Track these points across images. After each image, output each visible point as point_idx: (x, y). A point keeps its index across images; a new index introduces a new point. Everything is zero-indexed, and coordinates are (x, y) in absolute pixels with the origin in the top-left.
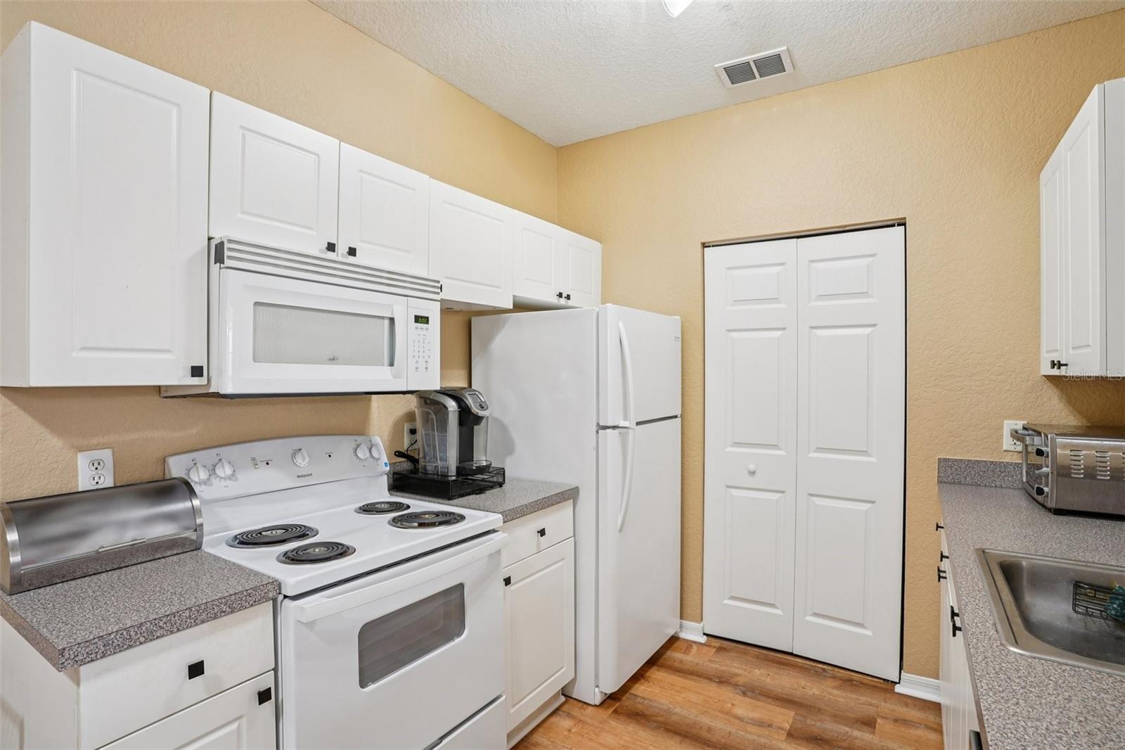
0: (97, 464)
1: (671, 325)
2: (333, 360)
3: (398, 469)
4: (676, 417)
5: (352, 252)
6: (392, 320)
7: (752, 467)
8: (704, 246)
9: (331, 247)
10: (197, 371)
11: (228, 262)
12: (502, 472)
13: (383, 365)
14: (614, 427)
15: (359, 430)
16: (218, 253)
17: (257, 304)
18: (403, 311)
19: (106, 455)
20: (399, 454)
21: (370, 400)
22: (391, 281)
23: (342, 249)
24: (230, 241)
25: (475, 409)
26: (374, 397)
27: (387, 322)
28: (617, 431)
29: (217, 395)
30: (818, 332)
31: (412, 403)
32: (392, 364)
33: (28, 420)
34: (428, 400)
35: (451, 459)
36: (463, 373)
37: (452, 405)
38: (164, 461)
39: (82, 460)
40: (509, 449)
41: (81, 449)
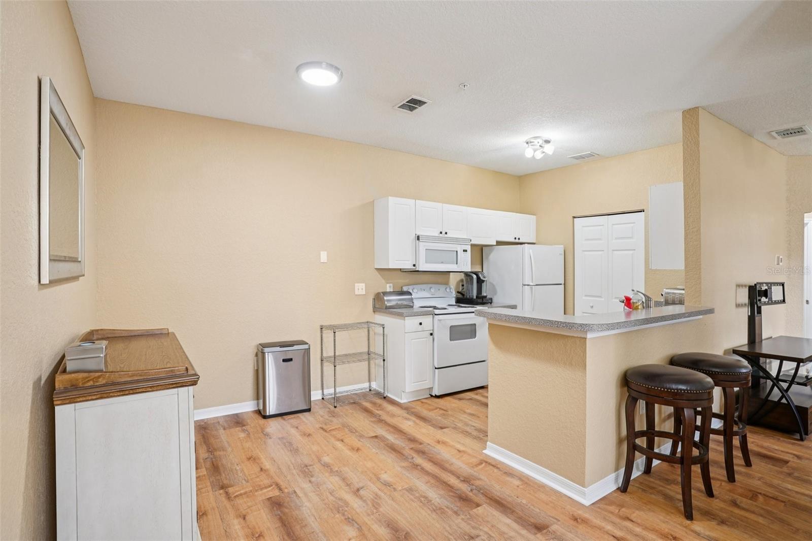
0: (390, 287)
1: (560, 249)
2: (442, 263)
3: (458, 297)
4: (561, 284)
5: (446, 233)
6: (457, 251)
7: (591, 305)
8: (574, 217)
9: (441, 233)
10: (414, 265)
11: (420, 240)
12: (491, 299)
13: (454, 264)
14: (528, 285)
15: (447, 283)
16: (418, 238)
17: (426, 249)
18: (460, 249)
19: (391, 285)
20: (458, 292)
21: (449, 275)
22: (456, 241)
23: (444, 233)
24: (421, 235)
25: (482, 278)
26: (451, 273)
27: (455, 252)
28: (529, 287)
29: (418, 271)
30: (615, 252)
31: (462, 276)
32: (457, 264)
33: (379, 276)
34: (467, 274)
35: (475, 294)
36: (480, 267)
37: (475, 276)
38: (402, 288)
39: (388, 285)
40: (495, 292)
41: (388, 283)
